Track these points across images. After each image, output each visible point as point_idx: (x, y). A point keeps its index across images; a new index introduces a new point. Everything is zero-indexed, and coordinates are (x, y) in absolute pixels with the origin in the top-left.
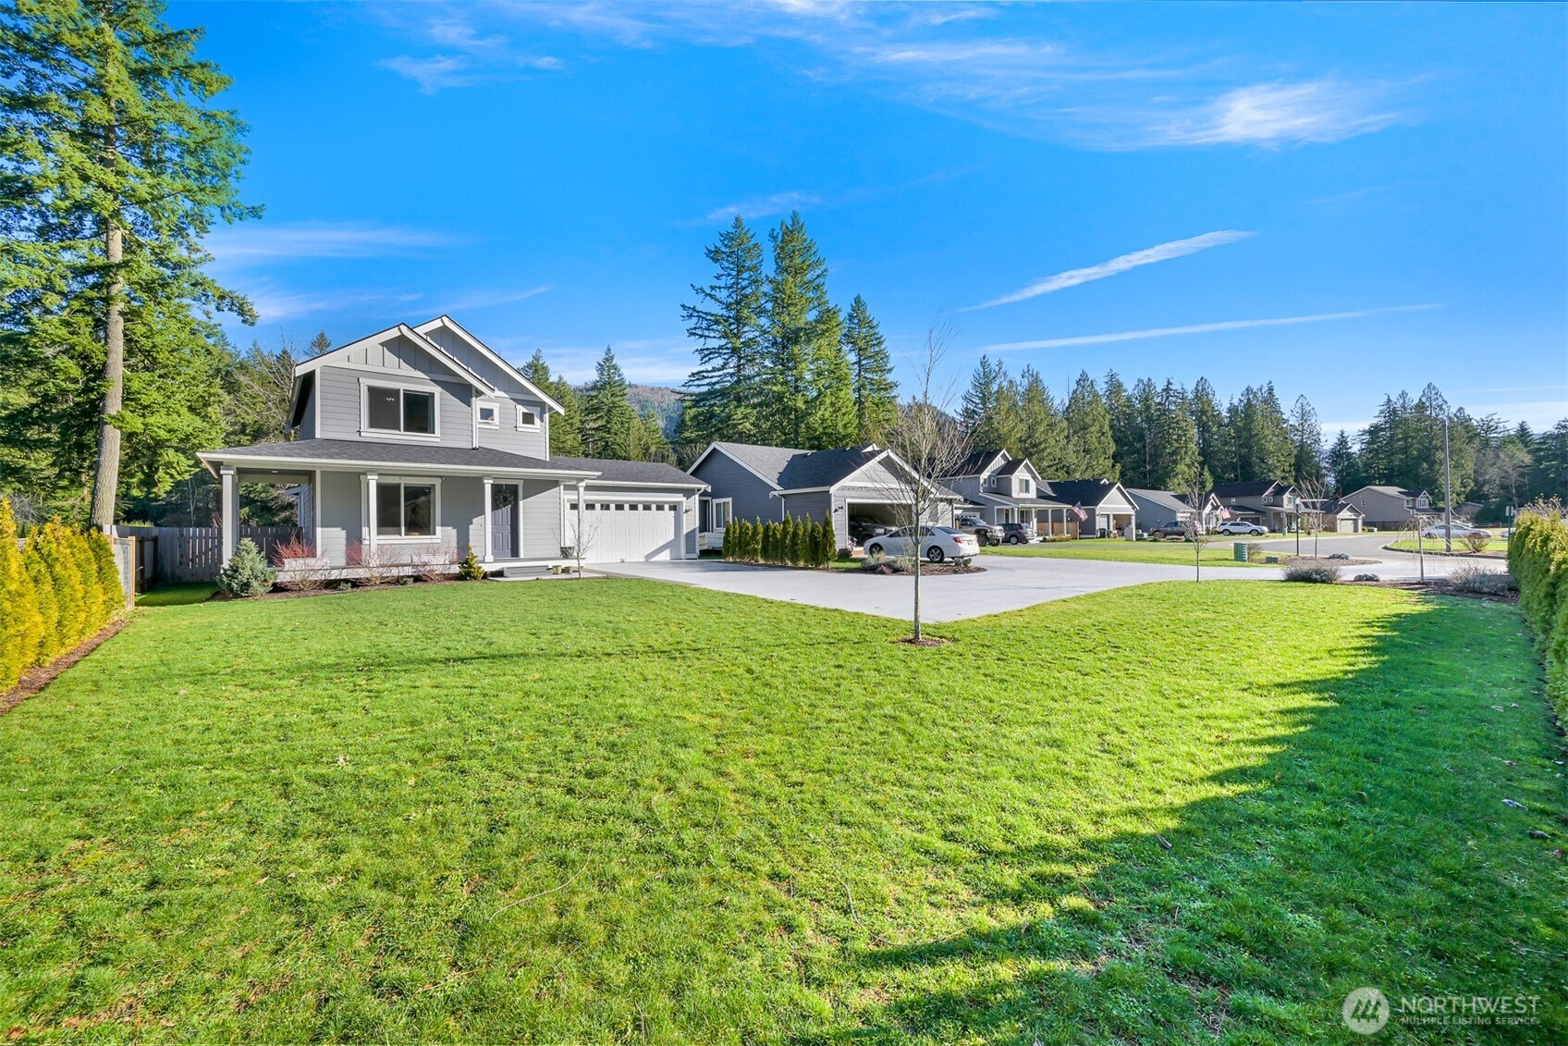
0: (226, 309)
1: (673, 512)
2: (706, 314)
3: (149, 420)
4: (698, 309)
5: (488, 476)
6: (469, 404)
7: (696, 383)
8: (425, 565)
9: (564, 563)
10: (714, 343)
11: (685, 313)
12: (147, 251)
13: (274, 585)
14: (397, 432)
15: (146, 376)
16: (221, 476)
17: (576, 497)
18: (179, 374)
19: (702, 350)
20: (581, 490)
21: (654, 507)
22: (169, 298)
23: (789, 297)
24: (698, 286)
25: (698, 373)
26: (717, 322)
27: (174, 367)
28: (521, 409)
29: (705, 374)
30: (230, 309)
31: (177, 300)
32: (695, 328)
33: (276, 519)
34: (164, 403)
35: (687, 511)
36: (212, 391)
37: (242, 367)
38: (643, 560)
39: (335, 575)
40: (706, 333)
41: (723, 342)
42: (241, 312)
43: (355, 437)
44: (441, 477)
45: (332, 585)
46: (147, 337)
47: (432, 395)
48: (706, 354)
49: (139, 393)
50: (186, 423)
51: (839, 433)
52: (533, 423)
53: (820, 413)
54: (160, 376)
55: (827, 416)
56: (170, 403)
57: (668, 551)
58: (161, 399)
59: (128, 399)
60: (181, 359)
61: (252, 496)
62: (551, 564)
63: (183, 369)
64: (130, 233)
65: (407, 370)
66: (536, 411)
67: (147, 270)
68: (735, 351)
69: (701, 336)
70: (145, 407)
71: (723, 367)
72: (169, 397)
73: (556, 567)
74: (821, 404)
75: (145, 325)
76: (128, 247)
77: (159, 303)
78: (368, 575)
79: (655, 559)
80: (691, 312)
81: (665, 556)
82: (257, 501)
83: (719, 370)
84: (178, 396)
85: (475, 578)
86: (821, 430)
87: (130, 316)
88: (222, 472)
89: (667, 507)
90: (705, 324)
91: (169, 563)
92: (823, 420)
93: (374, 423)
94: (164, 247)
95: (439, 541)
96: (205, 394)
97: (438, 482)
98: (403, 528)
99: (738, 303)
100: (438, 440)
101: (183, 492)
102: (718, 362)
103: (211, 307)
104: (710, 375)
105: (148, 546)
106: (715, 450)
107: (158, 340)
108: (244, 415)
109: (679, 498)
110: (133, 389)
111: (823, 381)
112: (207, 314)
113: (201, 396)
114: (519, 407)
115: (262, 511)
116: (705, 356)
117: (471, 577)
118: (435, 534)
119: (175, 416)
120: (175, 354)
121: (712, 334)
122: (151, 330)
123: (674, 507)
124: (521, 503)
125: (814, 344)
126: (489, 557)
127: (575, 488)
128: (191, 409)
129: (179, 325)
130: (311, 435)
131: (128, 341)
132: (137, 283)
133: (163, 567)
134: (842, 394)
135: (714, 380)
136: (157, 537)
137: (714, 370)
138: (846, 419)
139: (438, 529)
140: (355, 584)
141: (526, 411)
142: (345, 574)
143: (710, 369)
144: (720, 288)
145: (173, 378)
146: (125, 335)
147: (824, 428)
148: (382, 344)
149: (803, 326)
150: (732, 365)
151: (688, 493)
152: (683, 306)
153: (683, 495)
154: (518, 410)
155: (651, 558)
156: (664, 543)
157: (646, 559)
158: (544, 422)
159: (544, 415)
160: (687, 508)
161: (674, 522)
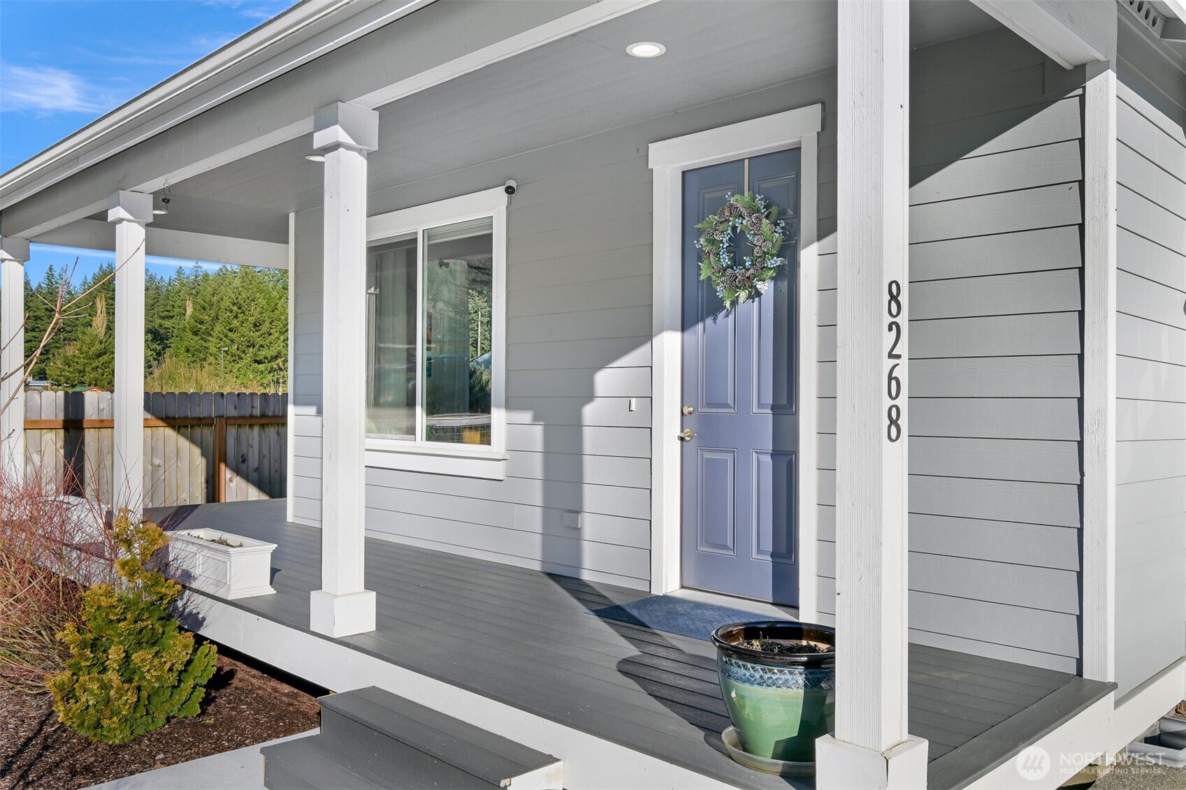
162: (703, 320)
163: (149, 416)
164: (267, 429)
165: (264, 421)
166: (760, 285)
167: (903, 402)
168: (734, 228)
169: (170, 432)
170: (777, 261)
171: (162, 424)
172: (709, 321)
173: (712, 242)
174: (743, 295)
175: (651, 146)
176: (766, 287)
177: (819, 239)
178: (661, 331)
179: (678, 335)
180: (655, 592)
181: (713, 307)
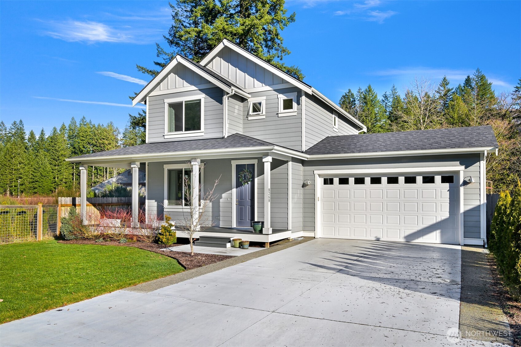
1: (447, 185)
6: (221, 102)
14: (181, 132)
21: (419, 179)
28: (282, 97)
35: (465, 183)
38: (403, 240)
43: (162, 140)
47: (199, 101)
52: (292, 108)
57: (438, 231)
65: (187, 87)
66: (293, 96)
73: (237, 240)
79: (419, 241)
81: (434, 238)
89: (438, 178)
95: (202, 211)
114: (280, 96)
118: (200, 205)
123: (448, 178)
124: (256, 180)
139: (202, 202)
141: (286, 98)
153: (459, 162)
154: (279, 99)
155: (414, 239)
156: (434, 222)
157: (407, 239)
158: (301, 104)
159: (301, 98)
160: (467, 180)
161: (448, 197)
162: (239, 187)
163: (88, 203)
164: (112, 206)
165: (112, 204)
166: (249, 182)
167: (270, 199)
168: (245, 174)
169: (93, 207)
170: (251, 179)
171: (91, 205)
172: (241, 187)
173: (241, 176)
174: (246, 184)
175: (232, 161)
176: (249, 183)
177: (257, 177)
178: (233, 188)
179: (235, 189)
180: (232, 227)
181: (242, 185)
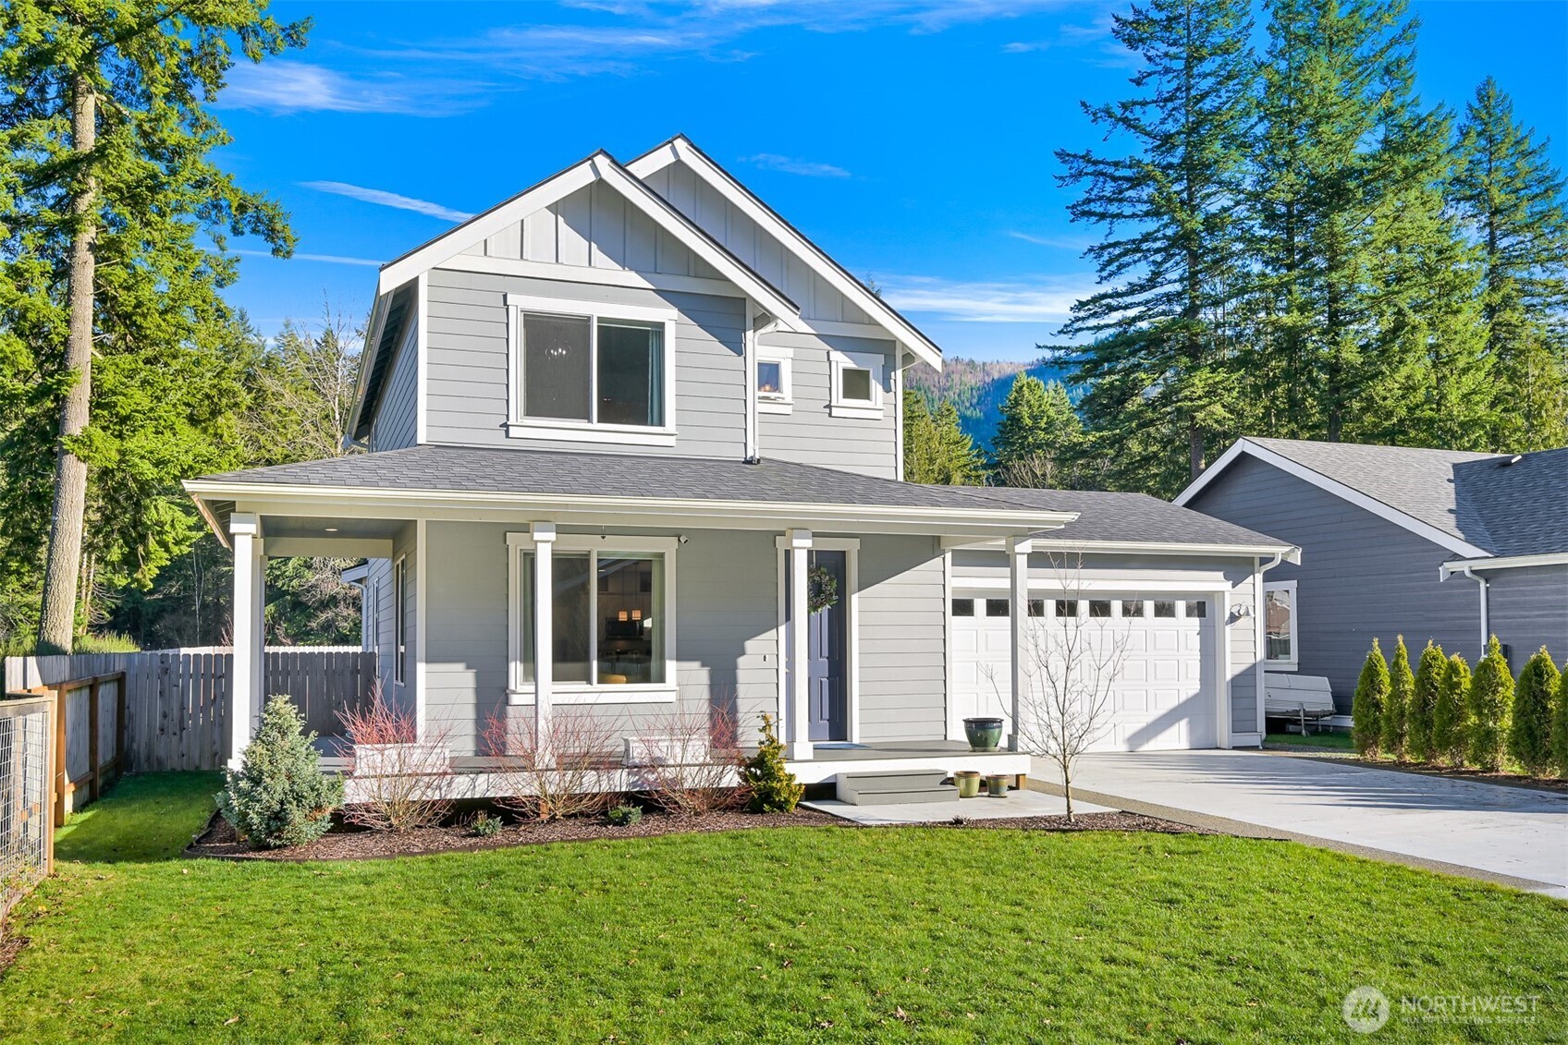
0: (247, 230)
1: (1196, 621)
2: (1116, 164)
3: (129, 445)
4: (1095, 156)
5: (800, 529)
6: (738, 348)
7: (1093, 322)
8: (656, 764)
9: (985, 765)
10: (1129, 231)
11: (1064, 170)
12: (131, 128)
13: (337, 817)
14: (583, 424)
15: (125, 360)
16: (230, 538)
17: (1006, 584)
18: (175, 357)
19: (1103, 248)
20: (1022, 562)
21: (1149, 606)
22: (162, 214)
23: (1322, 101)
24: (1097, 104)
25: (1095, 300)
26: (1136, 182)
27: (168, 342)
28: (842, 361)
29: (1114, 302)
30: (254, 231)
31: (175, 217)
32: (1088, 201)
33: (314, 625)
34: (151, 410)
35: (1234, 618)
36: (224, 384)
37: (269, 363)
38: (1123, 748)
39: (462, 788)
40: (1113, 209)
41: (1151, 225)
42: (271, 234)
43: (498, 439)
44: (677, 534)
45: (460, 814)
46: (128, 289)
47: (659, 328)
48: (1111, 258)
49: (115, 394)
50: (184, 447)
51: (1451, 417)
52: (867, 397)
53: (1404, 371)
54: (147, 361)
55: (1419, 376)
56: (161, 410)
57: (1183, 724)
58: (146, 403)
59: (99, 406)
60: (178, 326)
61: (279, 584)
62: (951, 766)
63: (182, 345)
64: (110, 102)
65: (607, 270)
66: (873, 364)
67: (131, 165)
68: (1183, 240)
69: (1102, 216)
70: (124, 420)
71: (1152, 282)
72: (159, 399)
73: (968, 775)
74: (1404, 350)
75: (127, 266)
76: (105, 124)
77: (148, 224)
78: (534, 790)
79: (1151, 746)
80: (1080, 164)
81: (1176, 739)
82: (286, 592)
83: (1142, 288)
84: (173, 397)
85: (781, 807)
86: (1403, 412)
87: (106, 251)
88: (234, 528)
89: (1181, 606)
90: (1109, 188)
91: (146, 728)
92: (1409, 388)
93: (534, 407)
94: (157, 120)
95: (672, 697)
96: (214, 392)
97: (669, 547)
98: (595, 664)
99: (1193, 129)
100: (671, 441)
101: (186, 578)
102: (1140, 272)
103: (225, 228)
104: (1129, 300)
105: (107, 694)
106: (1243, 457)
107: (145, 292)
108: (270, 446)
109: (1211, 582)
110: (107, 386)
111: (1412, 293)
112: (218, 240)
113: (208, 396)
114: (837, 356)
115: (293, 609)
116: (1110, 262)
117: (773, 804)
118: (662, 679)
119: (168, 434)
120: (168, 317)
121: (1128, 210)
122: (135, 275)
123: (1200, 608)
124: (855, 601)
125: (1390, 204)
126: (803, 748)
127: (1002, 559)
128: (193, 421)
129: (176, 262)
130: (407, 437)
131: (102, 297)
132: (116, 189)
133: (133, 739)
134: (1456, 323)
135: (1132, 313)
136: (123, 674)
137: (1133, 290)
138: (1468, 382)
139: (671, 667)
140: (509, 812)
141: (852, 365)
142: (482, 786)
143: (1121, 289)
144: (1144, 104)
145: (166, 365)
146: (97, 286)
147: (1410, 410)
148: (555, 208)
149: (1358, 164)
150: (1174, 275)
151: (1236, 568)
152: (1062, 155)
153: (1222, 573)
154: (834, 364)
155: (1141, 745)
156: (1174, 703)
157: (1131, 745)
158: (893, 389)
159: (893, 374)
160: (1235, 610)
161: (1199, 647)
170: (837, 598)
176: (828, 607)
177: (859, 591)
